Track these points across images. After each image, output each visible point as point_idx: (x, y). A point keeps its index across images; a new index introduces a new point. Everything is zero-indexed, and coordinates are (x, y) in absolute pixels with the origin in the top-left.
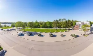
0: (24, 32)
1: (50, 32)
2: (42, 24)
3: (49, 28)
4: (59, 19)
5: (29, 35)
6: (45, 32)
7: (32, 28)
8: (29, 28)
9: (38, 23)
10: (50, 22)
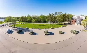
0: (14, 28)
1: (45, 29)
2: (34, 18)
3: (43, 22)
4: (55, 13)
5: (19, 33)
6: (39, 29)
7: (24, 23)
8: (21, 23)
9: (31, 17)
10: (44, 16)
